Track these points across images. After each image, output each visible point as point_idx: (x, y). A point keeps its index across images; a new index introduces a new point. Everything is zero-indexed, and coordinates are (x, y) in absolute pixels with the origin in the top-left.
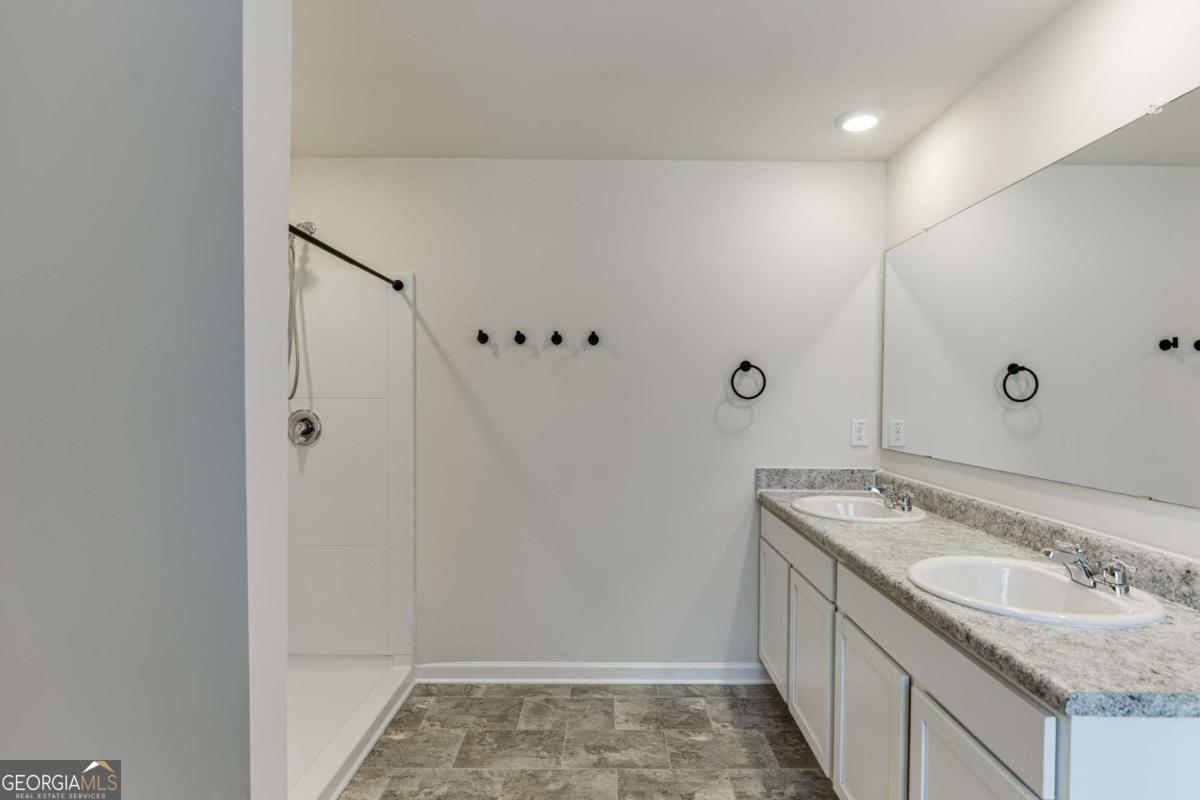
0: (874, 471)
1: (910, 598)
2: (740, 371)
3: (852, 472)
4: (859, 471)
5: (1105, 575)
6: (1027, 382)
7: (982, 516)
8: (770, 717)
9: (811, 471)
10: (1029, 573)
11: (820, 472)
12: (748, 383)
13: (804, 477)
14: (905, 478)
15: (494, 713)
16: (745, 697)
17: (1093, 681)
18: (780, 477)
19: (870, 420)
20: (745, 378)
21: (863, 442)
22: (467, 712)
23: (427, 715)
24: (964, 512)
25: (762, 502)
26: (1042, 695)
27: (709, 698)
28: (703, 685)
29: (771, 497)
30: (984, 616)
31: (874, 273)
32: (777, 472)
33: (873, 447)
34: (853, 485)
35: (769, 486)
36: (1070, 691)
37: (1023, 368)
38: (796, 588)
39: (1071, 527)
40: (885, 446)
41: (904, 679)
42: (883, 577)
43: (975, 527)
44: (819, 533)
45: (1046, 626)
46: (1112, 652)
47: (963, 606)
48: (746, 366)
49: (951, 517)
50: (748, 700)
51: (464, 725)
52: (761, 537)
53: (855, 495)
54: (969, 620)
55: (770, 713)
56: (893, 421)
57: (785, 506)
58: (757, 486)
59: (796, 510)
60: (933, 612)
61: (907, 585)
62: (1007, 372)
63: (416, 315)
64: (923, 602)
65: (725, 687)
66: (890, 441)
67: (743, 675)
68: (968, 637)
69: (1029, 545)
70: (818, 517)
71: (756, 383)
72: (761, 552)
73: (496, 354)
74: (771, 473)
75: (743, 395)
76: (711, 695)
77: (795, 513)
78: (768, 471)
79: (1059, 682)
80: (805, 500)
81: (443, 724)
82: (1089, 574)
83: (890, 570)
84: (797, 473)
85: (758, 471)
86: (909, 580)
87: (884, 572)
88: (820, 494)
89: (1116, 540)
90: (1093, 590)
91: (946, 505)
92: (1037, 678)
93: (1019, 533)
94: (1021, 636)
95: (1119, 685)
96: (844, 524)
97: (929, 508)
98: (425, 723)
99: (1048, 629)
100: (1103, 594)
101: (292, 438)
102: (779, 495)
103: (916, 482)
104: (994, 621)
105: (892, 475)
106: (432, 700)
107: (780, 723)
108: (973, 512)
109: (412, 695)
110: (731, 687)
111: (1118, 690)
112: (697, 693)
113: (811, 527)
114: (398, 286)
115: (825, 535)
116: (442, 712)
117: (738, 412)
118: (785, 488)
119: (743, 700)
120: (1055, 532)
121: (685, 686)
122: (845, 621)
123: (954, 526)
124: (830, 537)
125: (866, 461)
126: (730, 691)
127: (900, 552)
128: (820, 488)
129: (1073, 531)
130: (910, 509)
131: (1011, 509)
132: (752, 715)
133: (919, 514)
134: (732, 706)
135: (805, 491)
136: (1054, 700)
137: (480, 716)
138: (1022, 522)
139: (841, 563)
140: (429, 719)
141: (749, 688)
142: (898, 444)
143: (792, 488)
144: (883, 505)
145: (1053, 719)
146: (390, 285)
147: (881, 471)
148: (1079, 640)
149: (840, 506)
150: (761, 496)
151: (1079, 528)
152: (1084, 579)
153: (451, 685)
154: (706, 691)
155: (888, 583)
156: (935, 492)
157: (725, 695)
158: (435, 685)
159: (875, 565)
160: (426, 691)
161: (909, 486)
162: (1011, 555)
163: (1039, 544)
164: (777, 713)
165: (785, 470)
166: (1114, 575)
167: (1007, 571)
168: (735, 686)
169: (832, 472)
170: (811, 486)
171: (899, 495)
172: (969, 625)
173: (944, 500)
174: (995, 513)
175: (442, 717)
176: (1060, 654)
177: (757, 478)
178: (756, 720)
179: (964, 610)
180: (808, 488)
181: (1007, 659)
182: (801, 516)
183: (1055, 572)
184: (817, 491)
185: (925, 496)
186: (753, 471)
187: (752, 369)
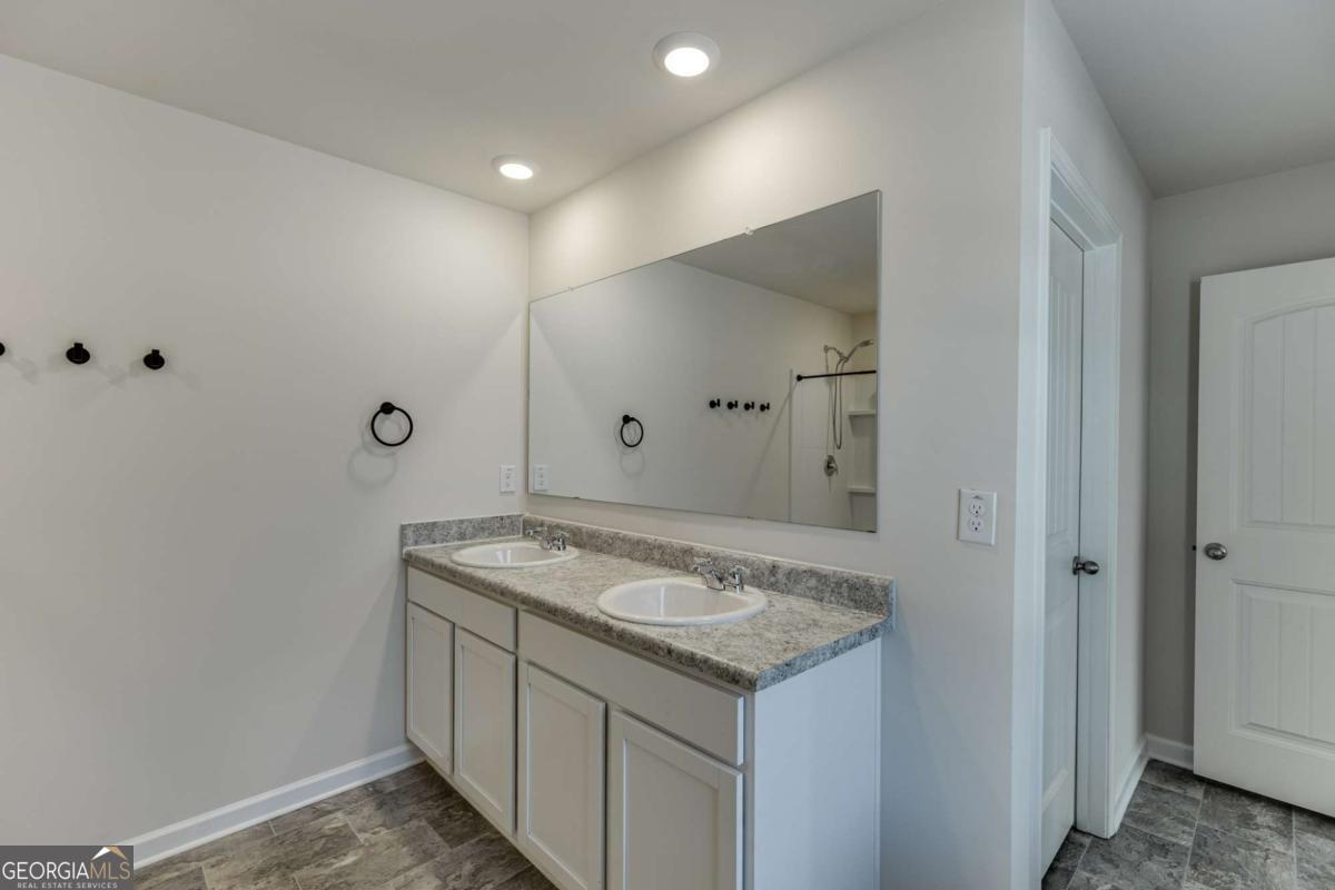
0: (520, 516)
1: (608, 629)
2: (381, 414)
3: (502, 518)
4: (508, 517)
5: (730, 578)
6: (635, 431)
7: (628, 546)
8: (427, 799)
9: (462, 522)
10: (681, 587)
11: (470, 521)
12: (391, 427)
13: (455, 529)
14: (553, 519)
16: (393, 788)
17: (764, 661)
18: (429, 531)
19: (516, 466)
20: (387, 422)
21: (512, 488)
24: (610, 545)
25: (408, 561)
26: (737, 682)
27: (348, 808)
28: (337, 796)
29: (422, 555)
30: (674, 630)
31: (519, 320)
32: (425, 526)
33: (520, 491)
34: (502, 531)
35: (416, 543)
36: (757, 672)
37: (633, 419)
38: (462, 647)
39: (697, 546)
40: (531, 491)
41: (601, 706)
42: (578, 615)
43: (621, 556)
44: (495, 584)
45: (715, 627)
46: (759, 635)
47: (655, 625)
48: (387, 408)
49: (600, 550)
50: (397, 791)
52: (408, 601)
53: (507, 541)
54: (666, 636)
55: (425, 795)
56: (538, 466)
57: (444, 561)
58: (403, 544)
59: (459, 564)
60: (634, 637)
61: (603, 618)
62: (622, 423)
64: (623, 630)
65: (365, 787)
66: (535, 485)
67: (388, 763)
68: (670, 651)
69: (666, 565)
70: (486, 568)
71: (400, 428)
72: (409, 619)
74: (418, 527)
75: (385, 440)
76: (348, 803)
77: (460, 568)
78: (416, 526)
79: (748, 668)
80: (464, 552)
82: (721, 580)
83: (580, 606)
84: (447, 525)
85: (403, 528)
86: (601, 612)
87: (578, 610)
88: (471, 545)
89: (728, 551)
90: (725, 592)
91: (594, 540)
92: (732, 670)
93: (657, 556)
94: (705, 640)
95: (778, 659)
96: (516, 571)
97: (577, 545)
99: (717, 629)
100: (731, 594)
102: (433, 550)
103: (565, 522)
104: (681, 632)
105: (540, 518)
107: (440, 802)
108: (619, 543)
110: (373, 784)
111: (779, 662)
112: (330, 808)
113: (484, 580)
115: (504, 586)
117: (379, 461)
118: (434, 543)
119: (391, 793)
120: (686, 551)
121: (311, 806)
122: (531, 668)
123: (604, 557)
124: (510, 587)
125: (514, 507)
126: (374, 791)
127: (579, 589)
128: (470, 539)
129: (698, 549)
130: (564, 548)
131: (650, 538)
132: (405, 806)
133: (572, 553)
134: (380, 806)
135: (457, 543)
136: (747, 683)
138: (660, 547)
139: (524, 610)
141: (396, 776)
142: (544, 487)
143: (443, 541)
144: (539, 548)
145: (742, 698)
147: (527, 515)
148: (738, 632)
149: (500, 555)
150: (409, 555)
151: (703, 546)
152: (717, 585)
154: (342, 802)
155: (584, 620)
156: (584, 530)
157: (369, 796)
159: (566, 606)
161: (558, 526)
162: (658, 576)
163: (674, 564)
164: (434, 792)
165: (435, 523)
166: (734, 577)
167: (663, 589)
168: (379, 781)
169: (483, 521)
170: (462, 537)
171: (556, 536)
172: (668, 640)
173: (593, 535)
174: (638, 542)
176: (735, 646)
177: (403, 536)
178: (411, 809)
179: (658, 629)
180: (459, 539)
181: (706, 661)
182: (469, 570)
183: (695, 583)
184: (468, 542)
185: (575, 535)
186: (397, 528)
187: (396, 412)
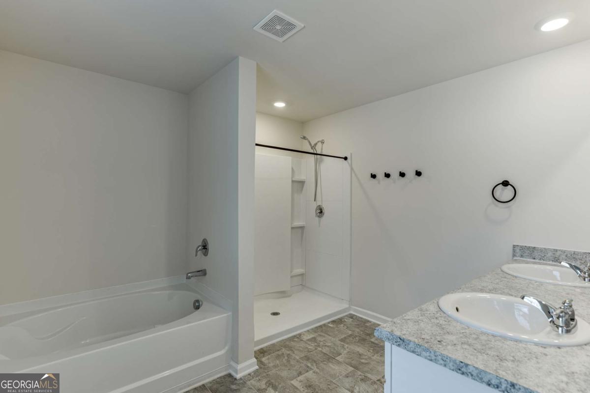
2: (501, 185)
9: (556, 251)
11: (563, 252)
13: (550, 254)
15: (367, 332)
18: (530, 251)
20: (506, 191)
22: (358, 328)
23: (345, 323)
32: (528, 248)
35: (523, 257)
48: (506, 183)
51: (353, 331)
58: (514, 256)
63: (352, 169)
73: (379, 183)
74: (523, 248)
78: (521, 247)
81: (347, 328)
84: (544, 251)
85: (514, 246)
98: (342, 325)
101: (316, 214)
106: (351, 320)
109: (346, 316)
111: (394, 333)
114: (346, 158)
116: (350, 324)
118: (534, 259)
135: (551, 262)
137: (362, 331)
140: (344, 325)
143: (540, 259)
146: (343, 159)
153: (362, 318)
158: (356, 316)
160: (352, 316)
165: (535, 248)
169: (574, 253)
170: (555, 259)
175: (349, 326)
177: (514, 251)
180: (552, 260)
186: (512, 246)
187: (509, 186)
